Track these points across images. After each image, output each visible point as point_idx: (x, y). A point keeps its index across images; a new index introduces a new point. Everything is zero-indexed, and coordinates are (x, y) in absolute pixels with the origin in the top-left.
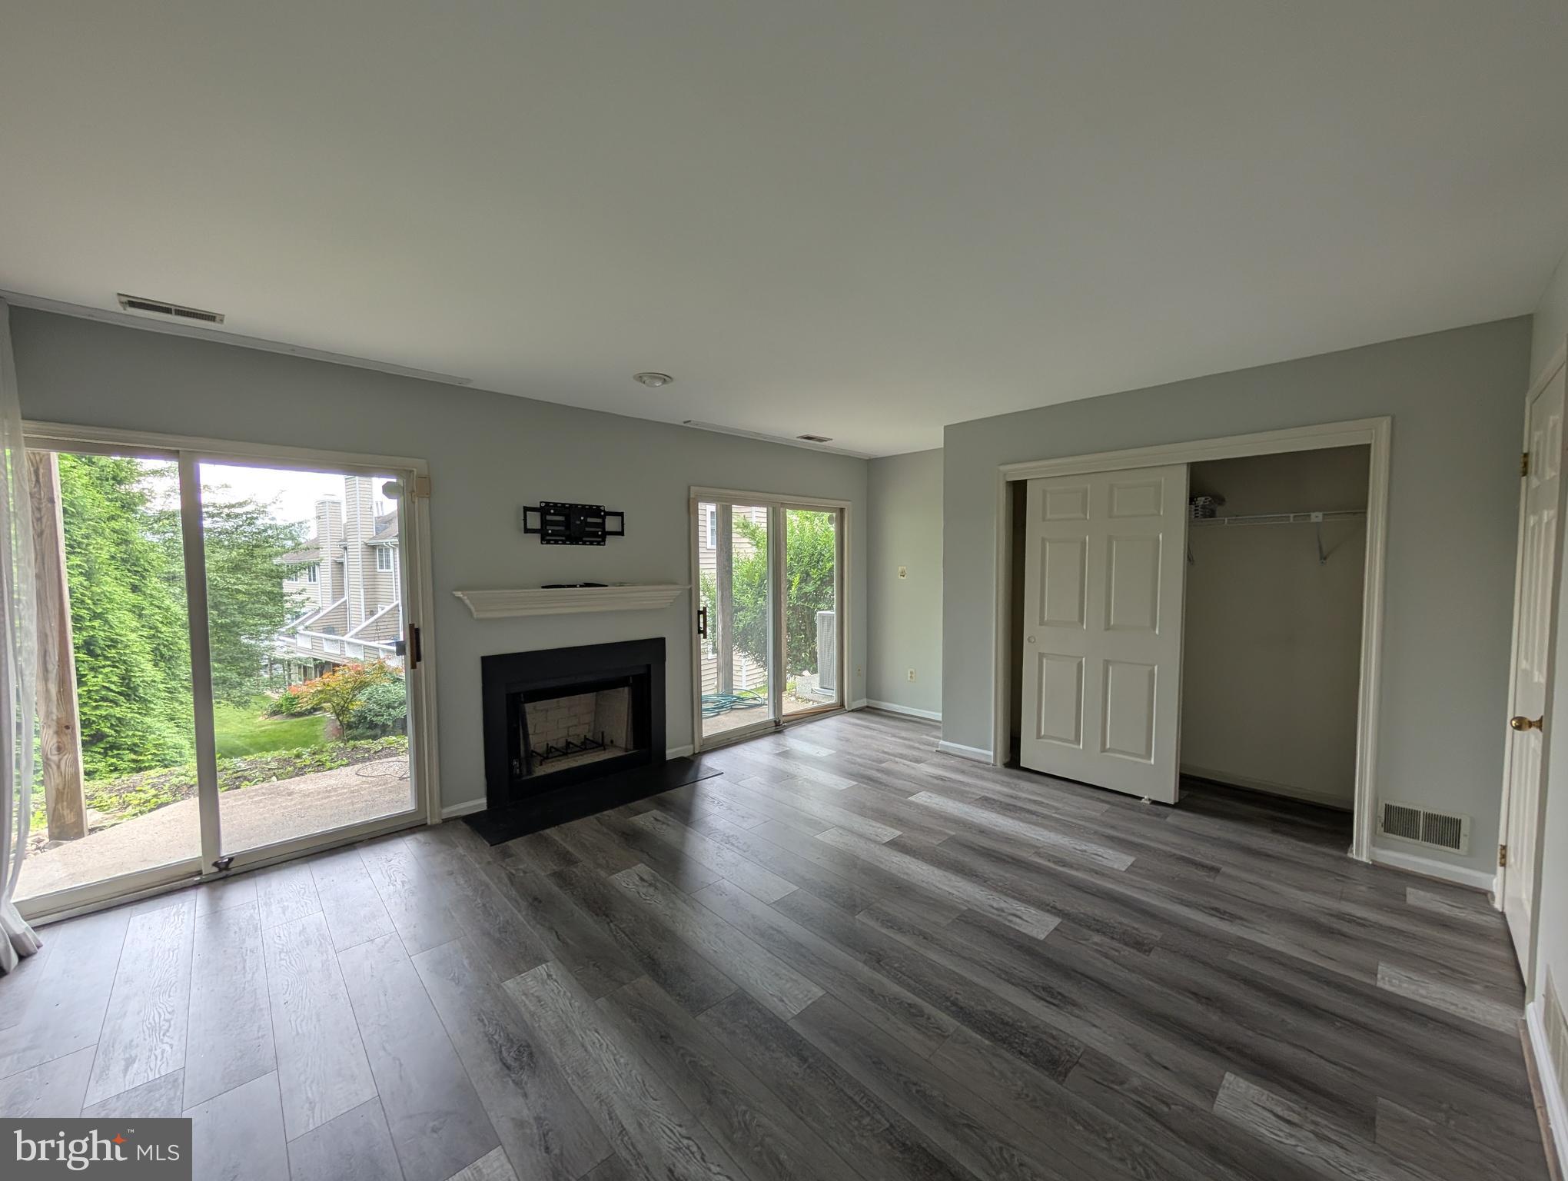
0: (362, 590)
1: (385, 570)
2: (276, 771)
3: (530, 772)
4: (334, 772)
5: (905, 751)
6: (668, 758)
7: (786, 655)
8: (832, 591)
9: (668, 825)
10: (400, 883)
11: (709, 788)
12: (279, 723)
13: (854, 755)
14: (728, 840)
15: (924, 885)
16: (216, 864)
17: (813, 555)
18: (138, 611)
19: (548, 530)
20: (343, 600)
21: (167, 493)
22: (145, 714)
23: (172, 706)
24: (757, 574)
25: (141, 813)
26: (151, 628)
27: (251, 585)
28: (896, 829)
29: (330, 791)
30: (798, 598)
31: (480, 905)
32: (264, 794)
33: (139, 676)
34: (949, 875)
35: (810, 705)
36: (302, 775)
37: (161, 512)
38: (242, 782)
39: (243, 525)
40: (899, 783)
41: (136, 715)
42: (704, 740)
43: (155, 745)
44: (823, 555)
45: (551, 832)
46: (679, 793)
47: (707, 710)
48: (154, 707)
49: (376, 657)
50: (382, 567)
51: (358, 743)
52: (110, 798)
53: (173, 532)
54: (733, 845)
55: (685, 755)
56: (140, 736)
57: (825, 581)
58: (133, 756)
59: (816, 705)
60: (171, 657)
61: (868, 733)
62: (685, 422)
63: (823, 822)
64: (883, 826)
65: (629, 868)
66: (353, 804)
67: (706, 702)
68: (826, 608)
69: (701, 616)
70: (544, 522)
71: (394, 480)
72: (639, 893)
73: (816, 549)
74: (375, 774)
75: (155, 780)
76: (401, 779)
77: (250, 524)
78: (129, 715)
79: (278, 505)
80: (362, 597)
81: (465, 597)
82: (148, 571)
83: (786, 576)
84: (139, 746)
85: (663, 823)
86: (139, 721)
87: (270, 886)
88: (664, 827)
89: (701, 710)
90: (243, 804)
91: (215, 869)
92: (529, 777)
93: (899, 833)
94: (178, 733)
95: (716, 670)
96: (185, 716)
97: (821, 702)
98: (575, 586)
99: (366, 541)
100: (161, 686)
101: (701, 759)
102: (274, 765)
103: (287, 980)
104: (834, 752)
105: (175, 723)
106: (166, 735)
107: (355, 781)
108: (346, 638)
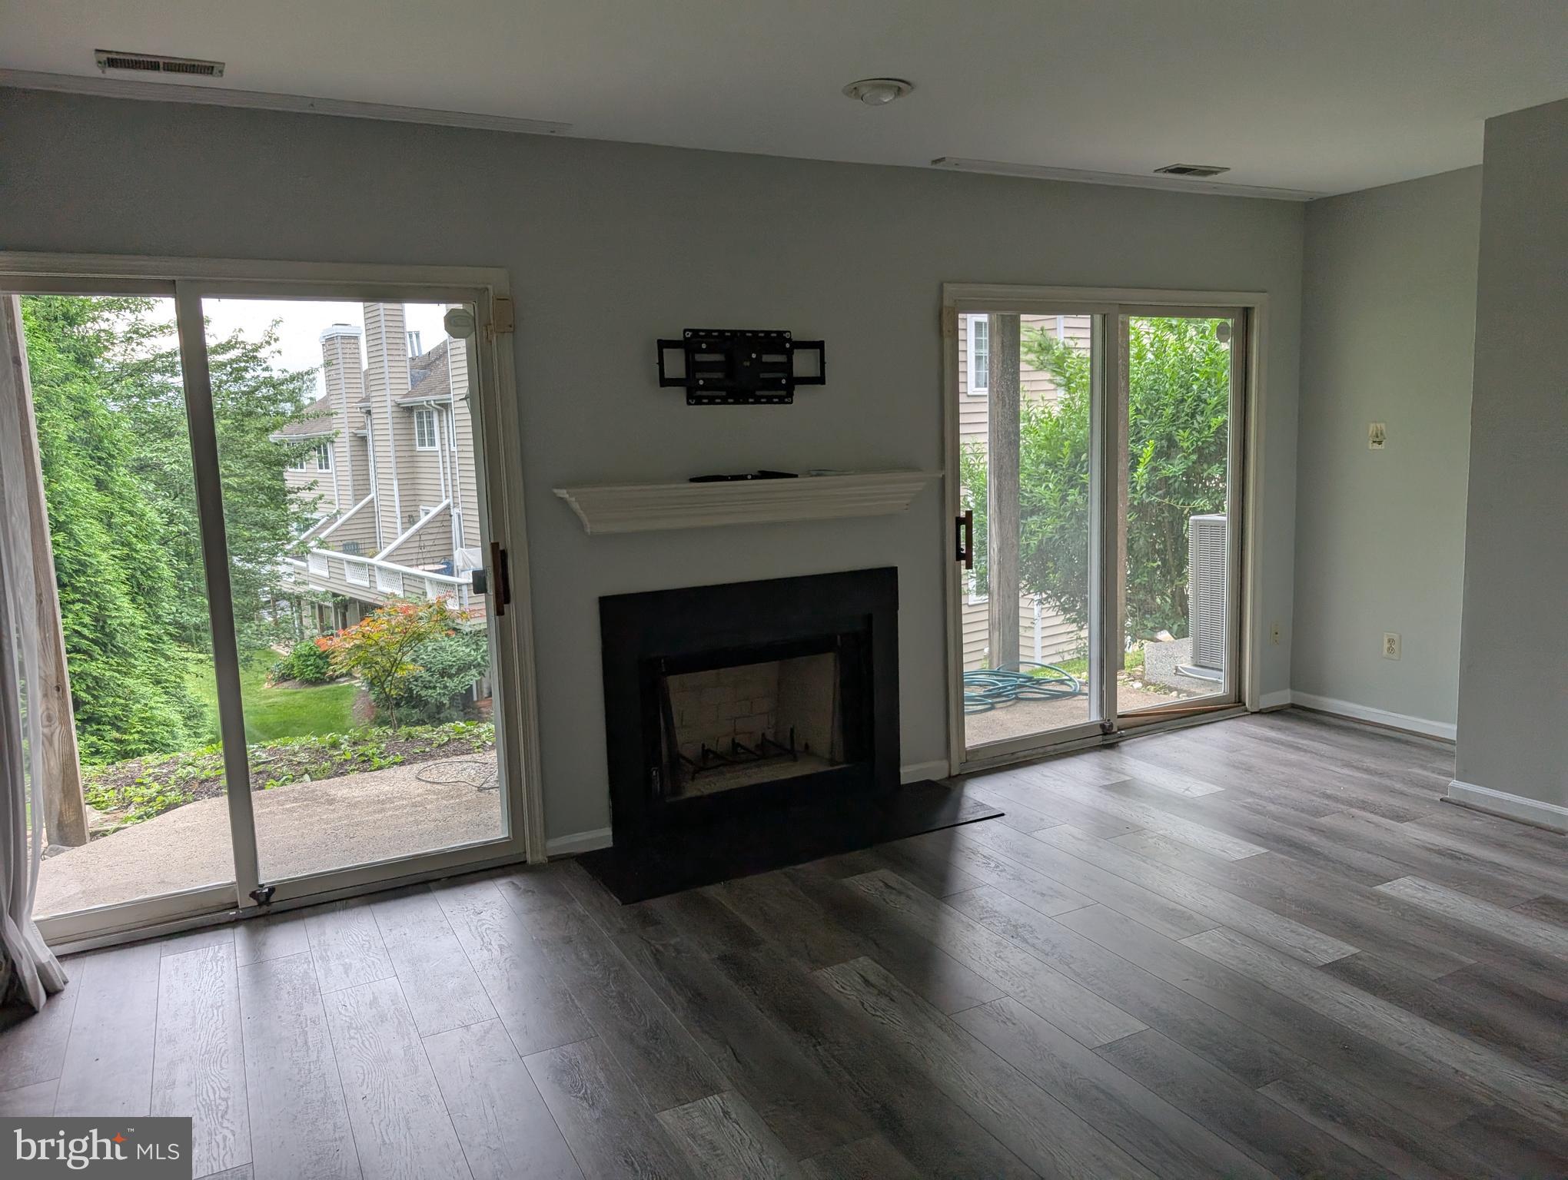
0: (395, 483)
1: (427, 448)
2: (308, 766)
3: (677, 790)
4: (386, 773)
5: (1373, 797)
6: (905, 780)
7: (1124, 601)
8: (1221, 475)
9: (908, 897)
10: (496, 947)
11: (980, 839)
12: (291, 694)
13: (1261, 797)
14: (1015, 931)
15: (1402, 1050)
16: (253, 895)
17: (1183, 401)
18: (106, 519)
19: (699, 380)
20: (370, 497)
21: (128, 335)
22: (125, 673)
23: (156, 662)
24: (1066, 443)
25: (149, 816)
26: (123, 544)
27: (243, 476)
28: (1348, 942)
29: (383, 802)
30: (1150, 488)
31: (614, 994)
32: (296, 800)
33: (116, 617)
34: (1456, 1038)
35: (1172, 699)
36: (342, 774)
37: (123, 366)
38: (266, 780)
39: (228, 381)
40: (1357, 857)
41: (116, 674)
42: (968, 753)
43: (142, 720)
44: (1205, 402)
45: (715, 892)
46: (927, 843)
47: (972, 699)
48: (136, 663)
49: (420, 592)
50: (422, 443)
51: (413, 730)
52: (107, 791)
53: (139, 396)
54: (1025, 941)
55: (935, 778)
56: (121, 704)
57: (1207, 454)
58: (116, 735)
59: (1184, 698)
60: (151, 588)
61: (1293, 756)
62: (935, 162)
63: (1196, 916)
64: (1319, 935)
65: (845, 961)
66: (417, 823)
67: (970, 684)
68: (1209, 507)
69: (963, 528)
70: (691, 367)
71: (459, 306)
72: (863, 1004)
73: (1189, 389)
74: (443, 779)
75: (156, 770)
76: (480, 789)
77: (236, 381)
78: (108, 674)
79: (274, 346)
80: (396, 493)
81: (573, 499)
82: (113, 457)
83: (1126, 445)
84: (122, 720)
85: (900, 893)
86: (120, 682)
87: (324, 933)
88: (903, 898)
89: (961, 699)
90: (270, 812)
91: (254, 903)
92: (673, 799)
93: (1353, 950)
94: (167, 702)
95: (986, 625)
96: (173, 678)
97: (1195, 694)
98: (743, 477)
99: (399, 400)
100: (143, 633)
101: (962, 788)
102: (303, 757)
103: (362, 1067)
104: (1220, 789)
105: (163, 688)
106: (154, 705)
107: (417, 789)
108: (376, 561)
